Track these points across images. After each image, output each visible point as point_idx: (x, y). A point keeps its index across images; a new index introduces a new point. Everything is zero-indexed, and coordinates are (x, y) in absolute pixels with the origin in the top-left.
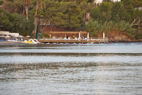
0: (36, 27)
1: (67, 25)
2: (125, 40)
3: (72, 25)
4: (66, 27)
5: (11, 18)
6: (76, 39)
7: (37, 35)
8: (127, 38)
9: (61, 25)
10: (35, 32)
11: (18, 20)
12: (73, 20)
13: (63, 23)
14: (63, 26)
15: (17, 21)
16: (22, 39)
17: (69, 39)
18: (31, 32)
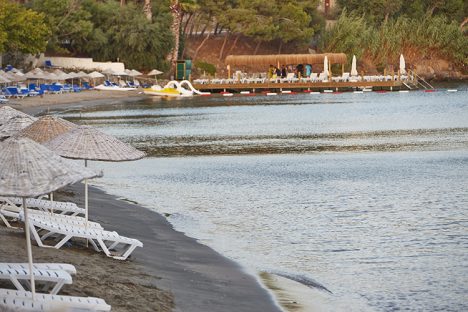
0: (177, 42)
1: (273, 31)
2: (446, 74)
3: (287, 34)
4: (271, 39)
5: (99, 16)
6: (313, 77)
7: (180, 68)
8: (450, 69)
9: (257, 34)
10: (173, 57)
11: (120, 19)
12: (289, 17)
13: (261, 27)
14: (261, 35)
15: (115, 22)
16: (137, 83)
17: (290, 77)
18: (164, 58)
